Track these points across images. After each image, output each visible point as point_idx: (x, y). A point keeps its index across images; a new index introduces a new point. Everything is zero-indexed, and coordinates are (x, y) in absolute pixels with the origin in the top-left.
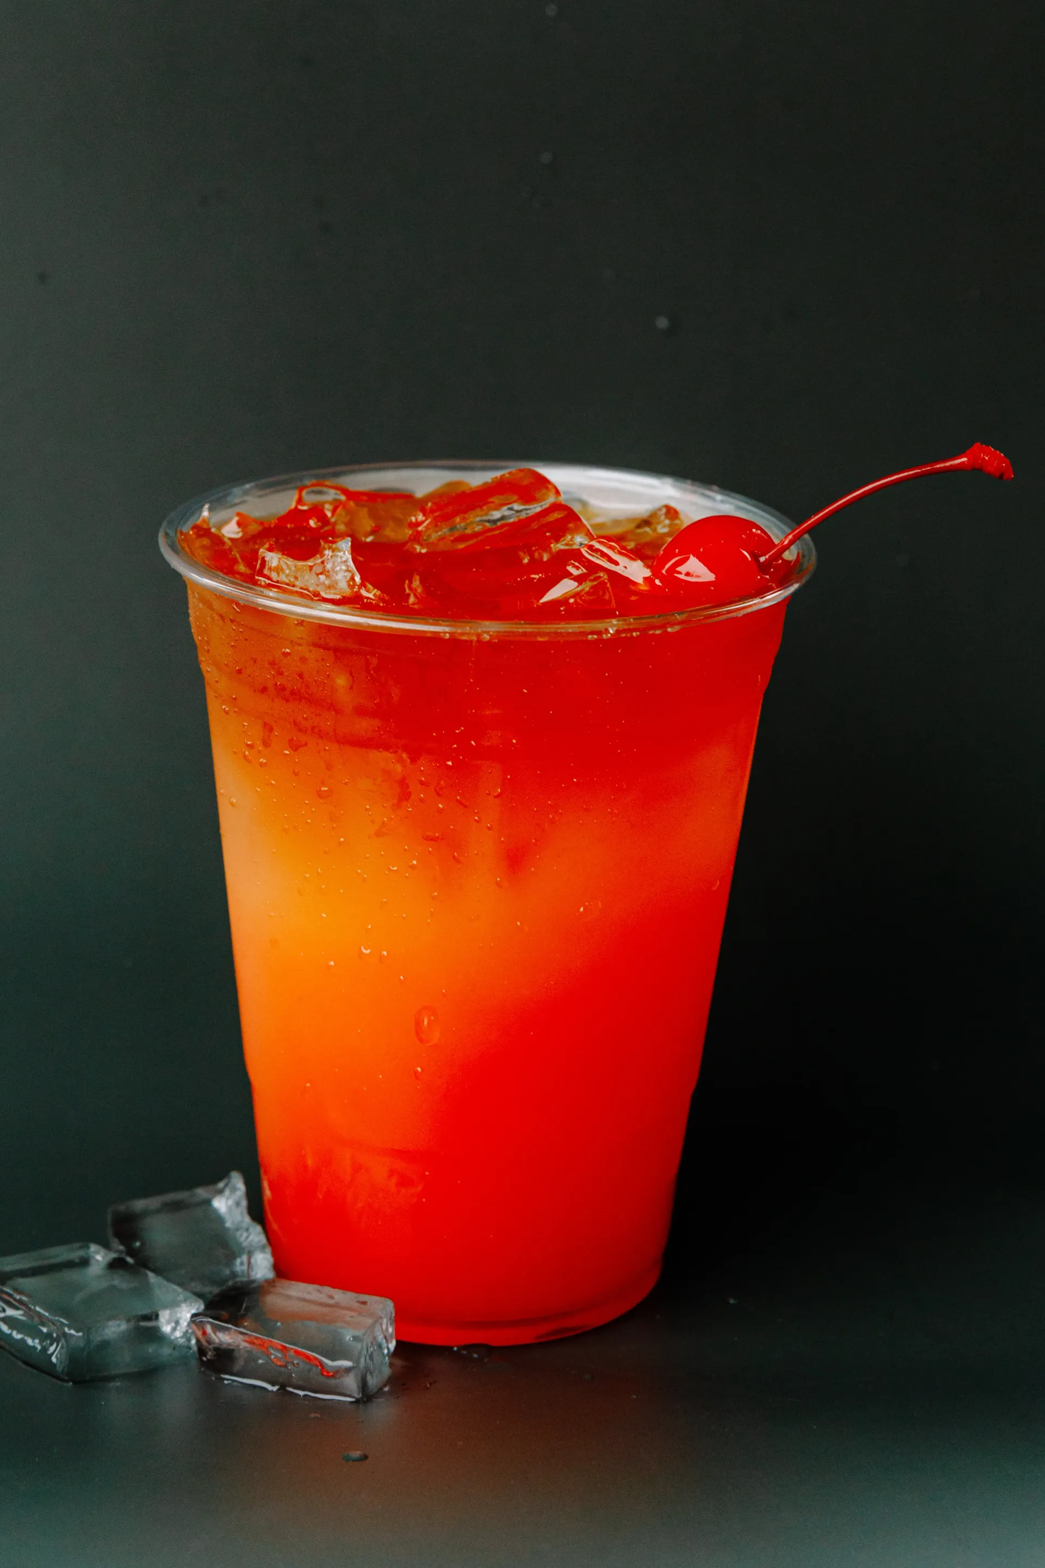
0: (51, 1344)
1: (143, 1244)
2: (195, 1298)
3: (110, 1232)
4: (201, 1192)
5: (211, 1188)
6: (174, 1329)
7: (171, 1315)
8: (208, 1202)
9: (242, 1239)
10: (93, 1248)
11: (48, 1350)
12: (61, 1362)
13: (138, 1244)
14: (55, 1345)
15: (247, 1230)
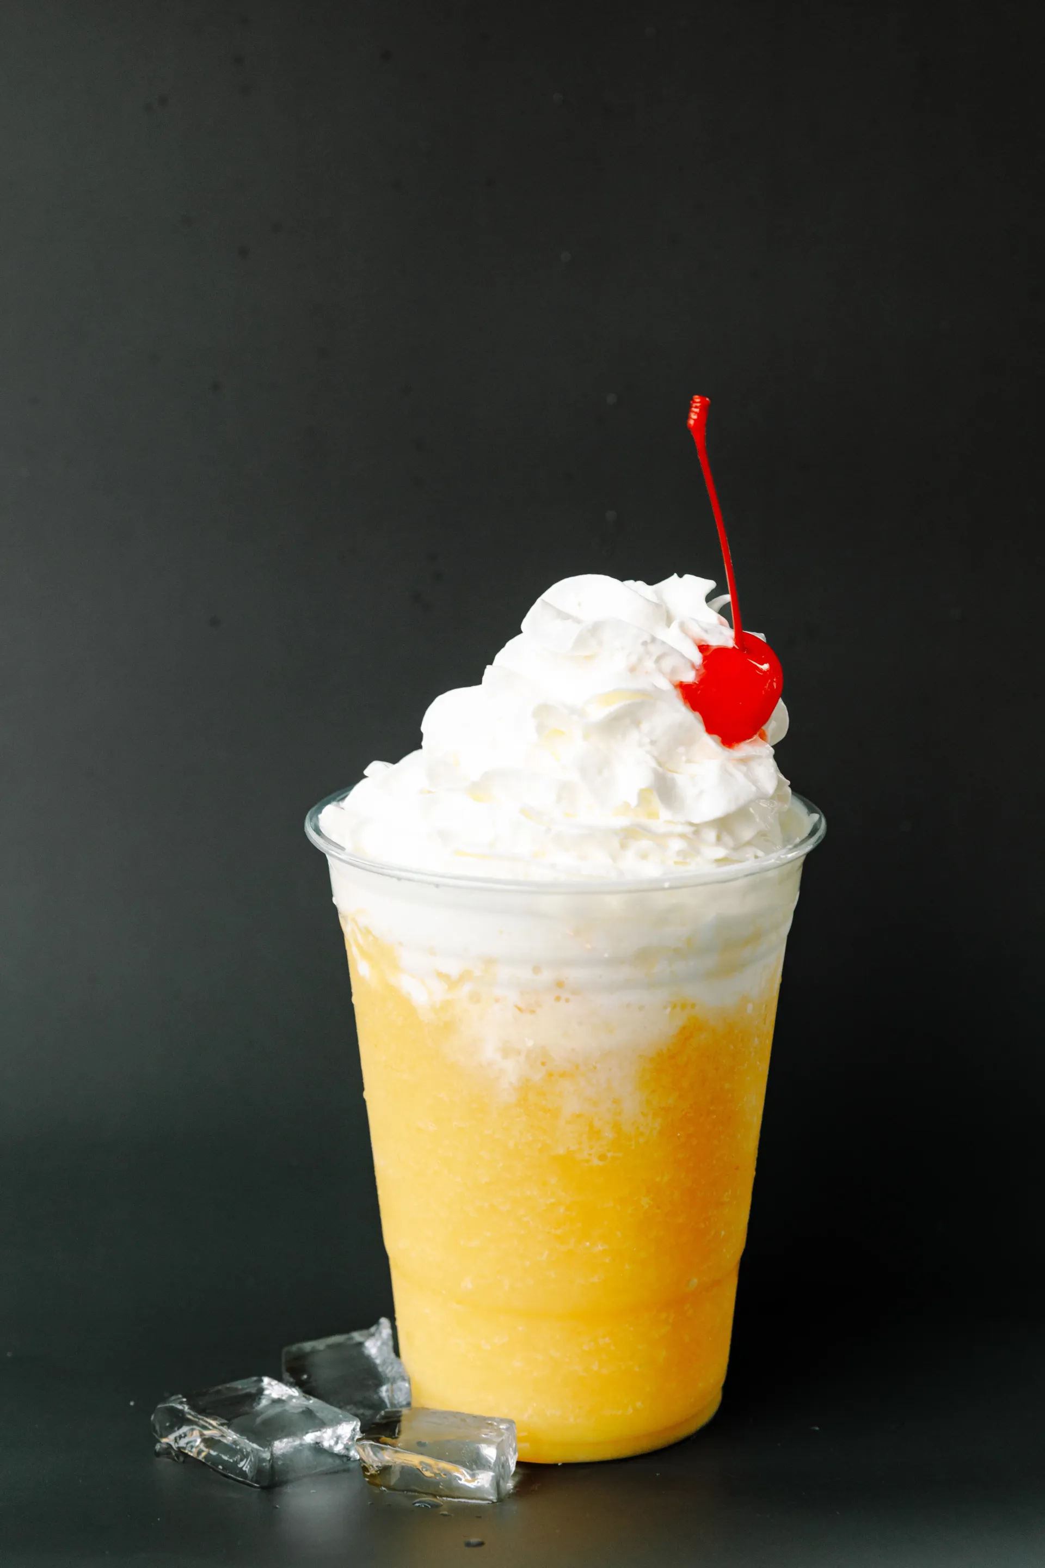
0: (242, 1460)
1: (309, 1377)
2: (354, 1417)
3: (283, 1369)
4: (357, 1336)
5: (365, 1332)
6: (337, 1443)
7: (334, 1432)
8: (361, 1344)
9: (387, 1371)
10: (266, 1380)
11: (239, 1464)
12: (251, 1472)
13: (305, 1377)
14: (245, 1460)
15: (392, 1364)
